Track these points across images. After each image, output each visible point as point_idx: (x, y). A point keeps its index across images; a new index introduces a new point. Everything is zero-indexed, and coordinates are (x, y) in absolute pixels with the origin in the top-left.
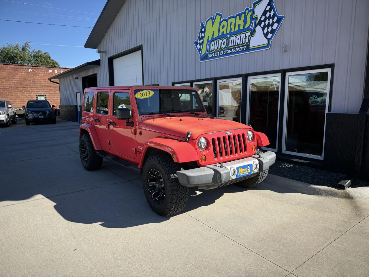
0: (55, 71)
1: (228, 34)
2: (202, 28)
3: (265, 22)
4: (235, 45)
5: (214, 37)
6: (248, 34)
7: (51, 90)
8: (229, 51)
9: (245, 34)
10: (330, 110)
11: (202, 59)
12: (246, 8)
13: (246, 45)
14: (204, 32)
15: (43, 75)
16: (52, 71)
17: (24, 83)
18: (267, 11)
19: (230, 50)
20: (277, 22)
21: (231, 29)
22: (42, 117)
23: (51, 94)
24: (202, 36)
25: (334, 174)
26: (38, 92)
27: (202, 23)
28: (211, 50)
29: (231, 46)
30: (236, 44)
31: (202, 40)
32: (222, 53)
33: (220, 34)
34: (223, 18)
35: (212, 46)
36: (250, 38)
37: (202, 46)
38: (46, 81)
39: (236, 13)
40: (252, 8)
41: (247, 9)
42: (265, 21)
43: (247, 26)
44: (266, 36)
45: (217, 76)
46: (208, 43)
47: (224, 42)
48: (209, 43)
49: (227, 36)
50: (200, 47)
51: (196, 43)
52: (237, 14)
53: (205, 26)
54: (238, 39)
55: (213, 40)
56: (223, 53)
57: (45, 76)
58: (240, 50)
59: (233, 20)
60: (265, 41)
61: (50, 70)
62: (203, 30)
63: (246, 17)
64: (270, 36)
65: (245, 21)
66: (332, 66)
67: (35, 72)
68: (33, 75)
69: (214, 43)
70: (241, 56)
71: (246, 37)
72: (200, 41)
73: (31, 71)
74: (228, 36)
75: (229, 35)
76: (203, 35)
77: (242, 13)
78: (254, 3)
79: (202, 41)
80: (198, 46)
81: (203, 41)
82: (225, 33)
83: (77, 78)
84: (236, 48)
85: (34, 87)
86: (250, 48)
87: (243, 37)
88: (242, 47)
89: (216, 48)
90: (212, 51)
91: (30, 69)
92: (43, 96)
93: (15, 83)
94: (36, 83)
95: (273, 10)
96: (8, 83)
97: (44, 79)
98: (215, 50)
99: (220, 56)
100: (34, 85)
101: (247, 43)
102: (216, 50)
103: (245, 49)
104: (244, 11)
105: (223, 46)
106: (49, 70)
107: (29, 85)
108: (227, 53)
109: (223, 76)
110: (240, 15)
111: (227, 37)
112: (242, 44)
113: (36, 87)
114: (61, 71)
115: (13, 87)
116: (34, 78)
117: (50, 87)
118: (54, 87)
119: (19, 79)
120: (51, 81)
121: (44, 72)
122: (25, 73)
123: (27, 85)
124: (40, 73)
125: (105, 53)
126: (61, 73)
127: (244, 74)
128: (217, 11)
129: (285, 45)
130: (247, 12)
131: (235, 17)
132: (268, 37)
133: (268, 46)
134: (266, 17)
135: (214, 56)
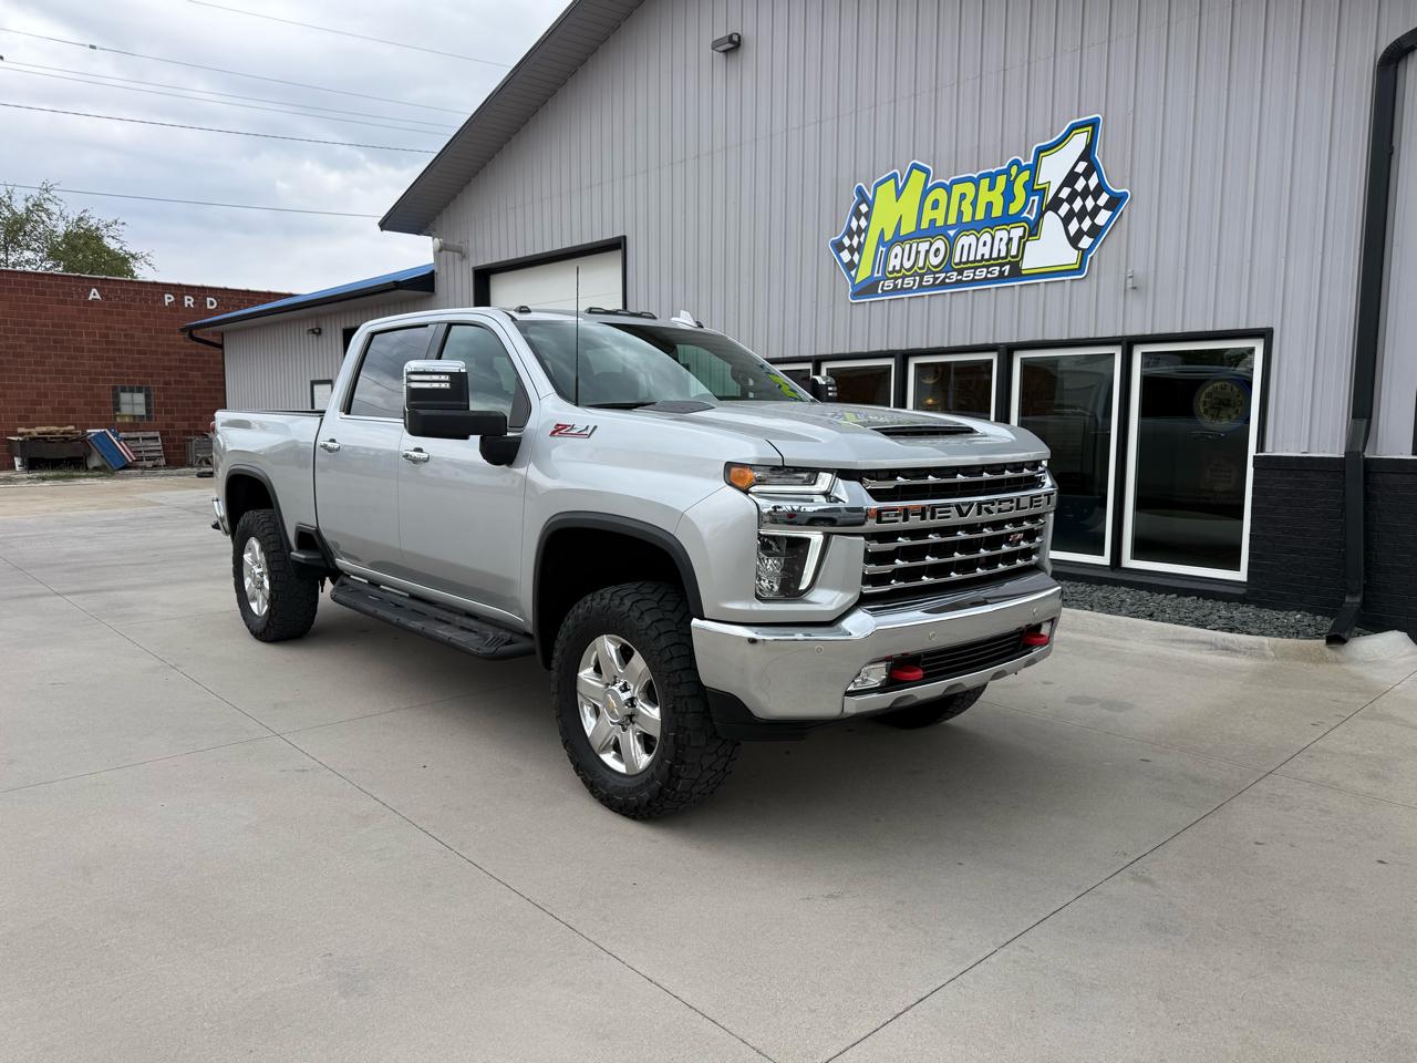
0: (186, 298)
1: (952, 227)
2: (859, 203)
3: (1071, 203)
4: (975, 261)
5: (902, 233)
6: (1017, 233)
7: (169, 369)
8: (954, 276)
9: (1009, 233)
10: (1261, 446)
11: (855, 295)
12: (1011, 159)
13: (1009, 263)
14: (868, 216)
15: (143, 315)
16: (173, 299)
17: (69, 341)
18: (1077, 176)
19: (956, 274)
20: (1107, 206)
21: (960, 213)
23: (169, 383)
26: (122, 374)
27: (860, 187)
28: (891, 269)
29: (960, 263)
30: (979, 257)
31: (859, 237)
32: (929, 279)
33: (925, 225)
34: (933, 180)
35: (896, 257)
36: (1025, 243)
37: (860, 254)
38: (151, 338)
39: (978, 171)
40: (1031, 162)
41: (1017, 162)
42: (1071, 200)
43: (1014, 208)
44: (1074, 241)
45: (910, 347)
46: (881, 248)
47: (938, 250)
48: (884, 249)
49: (949, 232)
50: (852, 260)
51: (839, 247)
52: (980, 172)
53: (871, 197)
54: (985, 244)
55: (899, 239)
56: (932, 280)
57: (148, 316)
58: (989, 276)
59: (969, 188)
60: (1070, 257)
61: (166, 296)
62: (864, 208)
63: (1010, 184)
64: (1086, 242)
65: (1009, 196)
66: (1266, 335)
67: (113, 302)
68: (106, 313)
69: (903, 250)
70: (993, 291)
71: (1010, 240)
72: (851, 240)
73: (98, 297)
74: (952, 233)
75: (954, 231)
76: (863, 223)
77: (1000, 173)
78: (1038, 147)
79: (859, 242)
80: (846, 256)
82: (940, 223)
83: (318, 332)
84: (976, 268)
85: (108, 359)
86: (1023, 272)
87: (1001, 239)
88: (998, 268)
89: (907, 265)
90: (894, 271)
91: (94, 290)
92: (139, 390)
93: (34, 340)
94: (114, 343)
95: (1095, 174)
96: (11, 342)
97: (144, 330)
98: (903, 271)
99: (921, 287)
100: (108, 350)
101: (1013, 257)
102: (908, 270)
103: (1006, 274)
104: (1005, 167)
105: (935, 261)
106: (163, 295)
107: (90, 351)
108: (947, 281)
109: (932, 346)
110: (993, 177)
111: (947, 237)
112: (999, 258)
113: (114, 359)
114: (208, 299)
115: (29, 354)
116: (109, 324)
117: (166, 358)
118: (181, 360)
119: (50, 328)
120: (192, 337)
121: (146, 301)
122: (72, 303)
123: (82, 350)
124: (128, 307)
125: (461, 252)
126: (209, 307)
127: (1003, 344)
128: (914, 158)
129: (1133, 272)
130: (1014, 170)
131: (976, 182)
132: (1080, 245)
133: (1080, 270)
134: (1074, 190)
135: (902, 287)
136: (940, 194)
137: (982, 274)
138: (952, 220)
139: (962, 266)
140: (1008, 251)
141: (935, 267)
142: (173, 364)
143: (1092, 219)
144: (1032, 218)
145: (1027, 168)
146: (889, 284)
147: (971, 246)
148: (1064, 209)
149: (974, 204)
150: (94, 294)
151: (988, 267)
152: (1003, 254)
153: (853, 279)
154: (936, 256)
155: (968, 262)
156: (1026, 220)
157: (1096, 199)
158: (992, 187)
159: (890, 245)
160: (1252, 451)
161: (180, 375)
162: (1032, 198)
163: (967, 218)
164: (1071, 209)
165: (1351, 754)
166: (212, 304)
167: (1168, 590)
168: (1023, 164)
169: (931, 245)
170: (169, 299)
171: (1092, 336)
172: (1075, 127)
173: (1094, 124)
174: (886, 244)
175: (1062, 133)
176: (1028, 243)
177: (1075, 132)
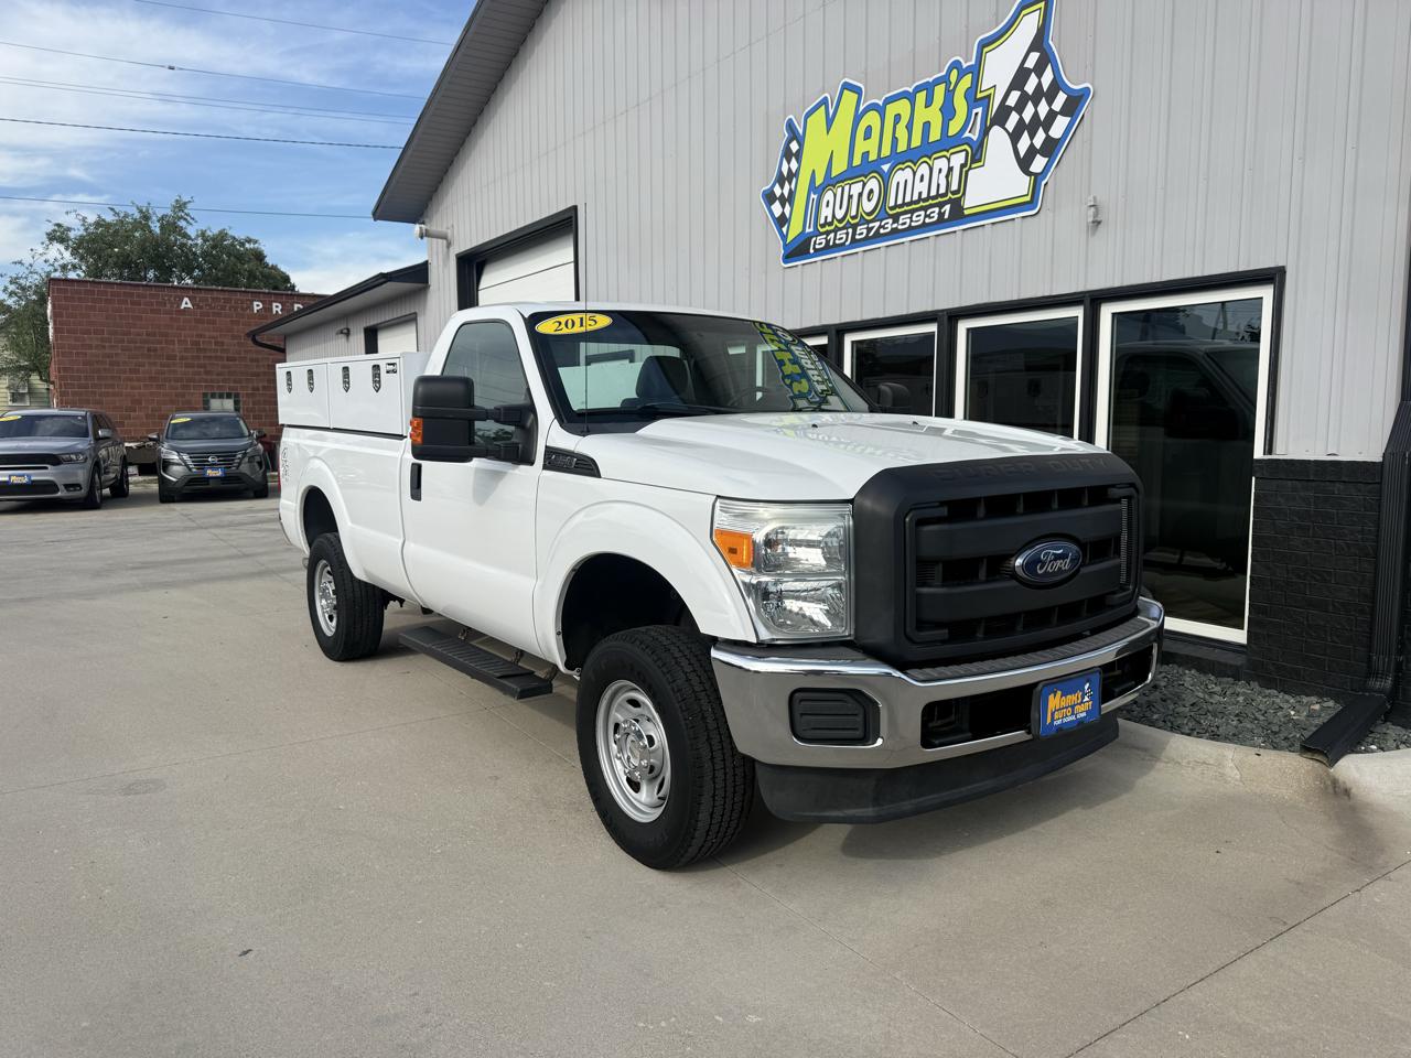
0: (274, 304)
1: (886, 160)
2: (789, 142)
3: (1020, 113)
4: (912, 203)
5: (834, 174)
6: (958, 160)
7: (258, 375)
8: (889, 224)
9: (949, 160)
10: (1270, 443)
11: (788, 257)
12: (949, 63)
13: (950, 201)
14: (798, 156)
15: (232, 322)
16: (261, 306)
17: (162, 349)
18: (1028, 72)
19: (890, 221)
20: (1064, 112)
21: (895, 140)
22: (219, 473)
23: (258, 389)
24: (789, 169)
25: (1287, 697)
26: (212, 381)
27: (790, 120)
28: (822, 221)
29: (896, 206)
30: (915, 198)
31: (790, 184)
32: (862, 230)
33: (857, 161)
34: (865, 101)
35: (827, 206)
36: (967, 172)
37: (792, 204)
38: (239, 344)
39: (914, 82)
40: (973, 62)
41: (956, 65)
42: (1020, 107)
43: (954, 128)
44: (1024, 163)
45: (846, 320)
46: (812, 196)
47: (871, 191)
48: (816, 197)
49: (883, 167)
50: (783, 212)
51: (770, 198)
52: (916, 84)
53: (801, 131)
54: (922, 180)
55: (831, 182)
56: (865, 231)
57: (238, 323)
59: (902, 107)
60: (1019, 185)
61: (255, 303)
62: (794, 146)
63: (949, 94)
64: (1039, 164)
65: (948, 111)
66: (1273, 277)
67: (204, 310)
68: (198, 321)
69: (835, 195)
70: (932, 241)
71: (950, 169)
72: (782, 188)
73: (190, 305)
74: (886, 167)
75: (889, 165)
76: (794, 165)
77: (937, 82)
78: (981, 41)
79: (790, 190)
80: (777, 208)
82: (873, 157)
83: (347, 332)
84: (912, 212)
85: (200, 366)
86: (966, 212)
87: (940, 170)
89: (839, 214)
90: (826, 223)
91: (186, 299)
92: (229, 396)
93: (129, 349)
94: (205, 350)
95: (1049, 67)
96: (107, 351)
97: (234, 337)
98: (835, 222)
100: (198, 357)
101: (954, 193)
102: (840, 221)
103: (946, 216)
104: (944, 73)
105: (868, 206)
106: (252, 302)
107: (182, 358)
108: (882, 231)
109: (866, 317)
110: (929, 88)
111: (880, 173)
112: (938, 195)
113: (204, 366)
114: (297, 305)
115: (125, 363)
116: (200, 332)
117: (255, 364)
118: (268, 366)
119: (144, 337)
120: (255, 342)
121: (236, 309)
122: (166, 313)
123: (174, 358)
124: (219, 315)
125: (444, 237)
127: (943, 311)
128: (844, 77)
129: (1095, 198)
130: (954, 75)
131: (911, 97)
132: (1032, 169)
133: (1031, 204)
134: (1024, 94)
135: (835, 245)
136: (872, 119)
137: (919, 217)
138: (886, 152)
139: (898, 210)
140: (948, 185)
141: (869, 214)
142: (262, 370)
143: (1046, 131)
144: (975, 138)
145: (969, 70)
146: (821, 240)
147: (909, 183)
148: (1014, 118)
149: (909, 127)
150: (186, 303)
151: (925, 209)
152: (942, 190)
153: (784, 237)
154: (869, 200)
155: (904, 204)
156: (968, 141)
157: (1050, 103)
158: (928, 104)
159: (820, 191)
160: (1258, 453)
161: (268, 381)
162: (975, 111)
163: (902, 147)
164: (1021, 120)
168: (965, 66)
169: (864, 185)
170: (257, 306)
174: (817, 190)
175: (1006, 20)
176: (971, 172)
177: (1024, 12)
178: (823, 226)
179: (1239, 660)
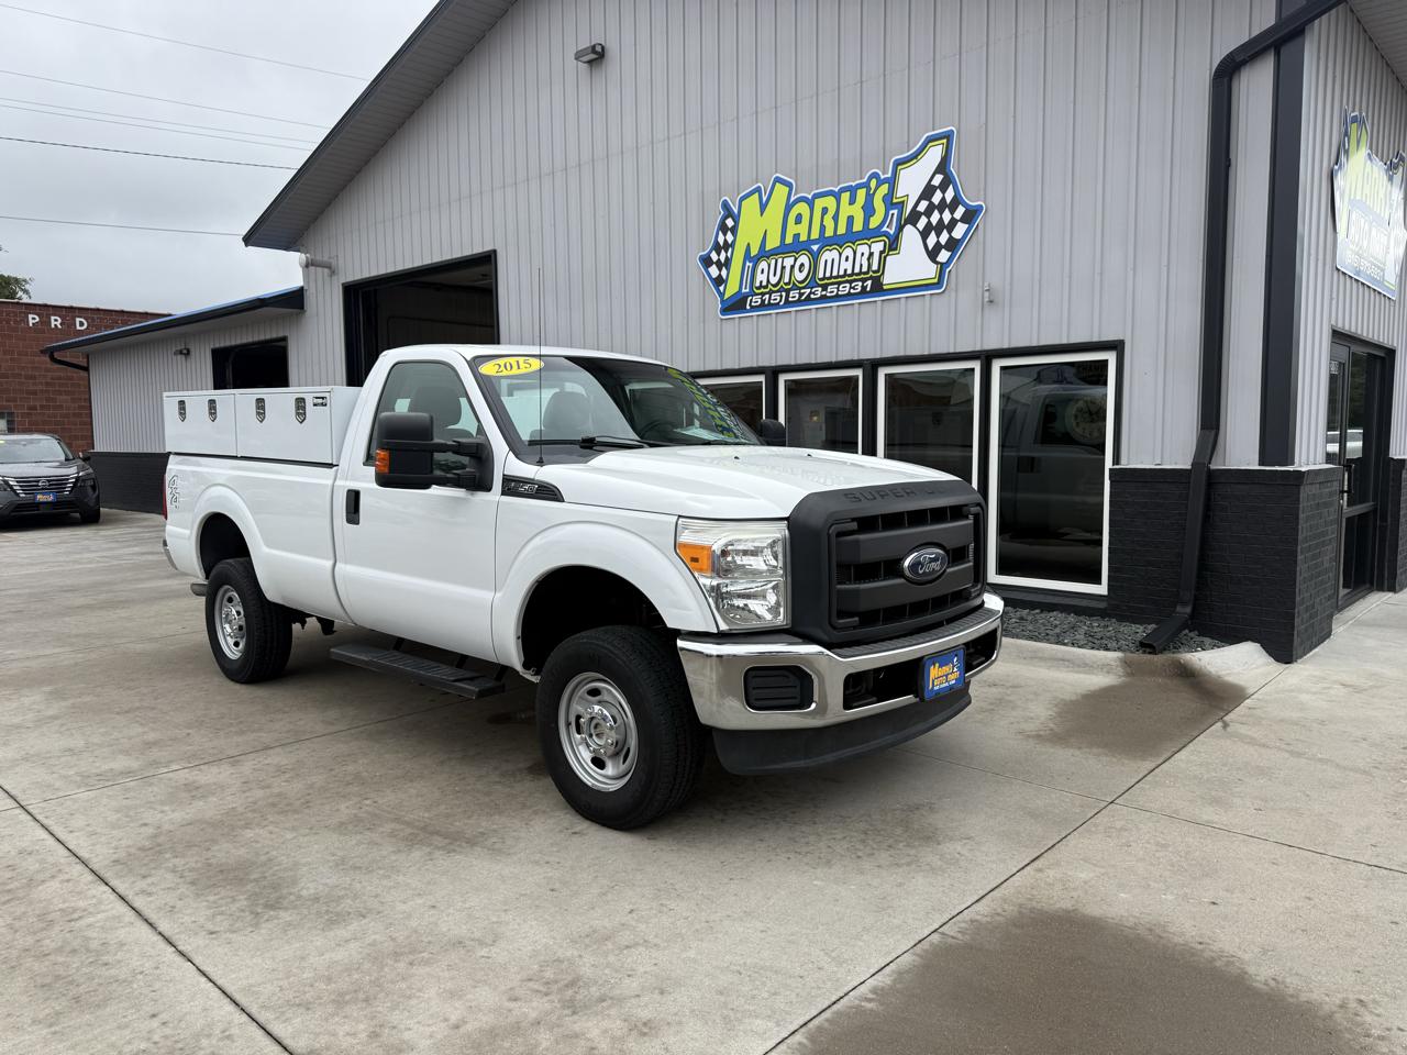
0: (53, 318)
1: (815, 242)
2: (725, 218)
3: (929, 216)
4: (838, 276)
5: (768, 248)
6: (877, 247)
7: (35, 393)
8: (819, 292)
9: (870, 247)
10: (1116, 458)
11: (725, 311)
12: (870, 173)
13: (871, 278)
14: (734, 230)
15: (4, 336)
16: (38, 319)
18: (934, 189)
19: (820, 289)
20: (964, 219)
21: (823, 228)
22: (50, 498)
23: (34, 408)
24: (725, 240)
27: (725, 201)
28: (758, 284)
29: (825, 278)
30: (842, 273)
31: (726, 252)
32: (794, 295)
33: (789, 240)
34: (796, 194)
35: (762, 272)
36: (885, 258)
37: (728, 270)
38: (14, 360)
39: (838, 184)
40: (889, 175)
41: (875, 176)
42: (928, 213)
43: (874, 222)
44: (932, 254)
45: (780, 363)
46: (748, 264)
47: (802, 265)
48: (751, 265)
49: (812, 247)
50: (720, 275)
51: (707, 261)
52: (841, 186)
53: (736, 211)
54: (847, 259)
55: (764, 254)
56: (797, 295)
57: (10, 337)
58: (852, 291)
59: (830, 202)
60: (928, 271)
61: (30, 316)
62: (730, 223)
63: (870, 198)
64: (944, 256)
65: (869, 210)
66: (1117, 346)
69: (769, 266)
70: (856, 307)
71: (871, 254)
72: (718, 254)
74: (815, 248)
75: (818, 246)
76: (730, 237)
77: (859, 186)
78: (896, 160)
80: (714, 271)
81: (729, 255)
82: (803, 238)
83: (187, 353)
84: (839, 283)
86: (885, 287)
87: (863, 254)
88: (860, 284)
89: (774, 280)
90: (761, 287)
95: (951, 186)
97: (5, 352)
98: (770, 286)
99: (788, 303)
101: (874, 272)
102: (774, 286)
103: (869, 289)
104: (865, 180)
105: (800, 276)
106: (26, 314)
108: (812, 296)
109: (799, 362)
110: (853, 191)
111: (811, 251)
112: (861, 273)
114: (78, 320)
117: (31, 381)
118: (47, 384)
120: (53, 360)
121: (8, 322)
125: (330, 268)
126: (78, 328)
127: (867, 360)
128: (776, 172)
129: (989, 285)
130: (873, 183)
131: (837, 196)
132: (938, 259)
133: (938, 284)
134: (931, 203)
135: (769, 303)
136: (802, 208)
137: (845, 289)
138: (815, 235)
139: (826, 281)
140: (869, 266)
141: (800, 282)
142: (40, 387)
143: (950, 232)
144: (892, 232)
145: (886, 181)
146: (757, 300)
147: (834, 261)
148: (923, 222)
149: (836, 218)
151: (850, 282)
152: (865, 269)
153: (722, 295)
154: (801, 271)
155: (831, 277)
156: (886, 234)
157: (952, 212)
158: (852, 201)
159: (756, 260)
160: (1109, 464)
161: (47, 400)
162: (891, 212)
163: (829, 233)
164: (929, 223)
165: (1195, 777)
166: (81, 324)
167: (1032, 605)
168: (882, 177)
169: (795, 261)
170: (33, 319)
171: (952, 351)
172: (931, 139)
173: (948, 136)
174: (753, 259)
175: (918, 146)
176: (888, 258)
177: (931, 144)
178: (758, 288)
179: (1102, 605)
